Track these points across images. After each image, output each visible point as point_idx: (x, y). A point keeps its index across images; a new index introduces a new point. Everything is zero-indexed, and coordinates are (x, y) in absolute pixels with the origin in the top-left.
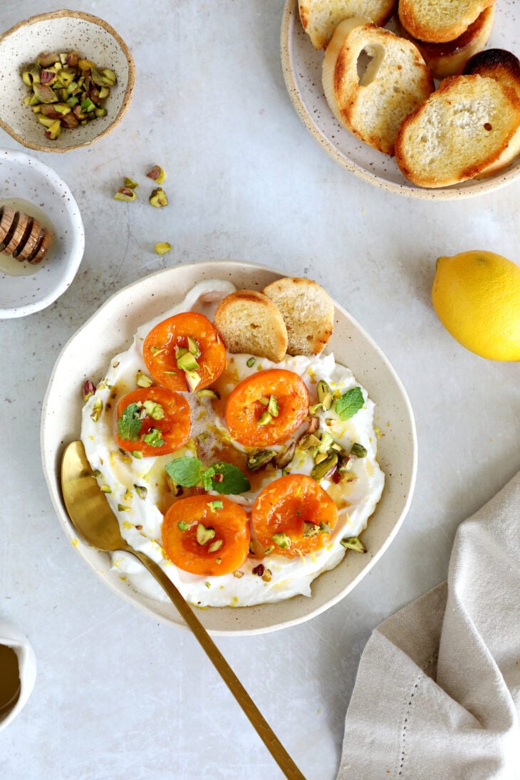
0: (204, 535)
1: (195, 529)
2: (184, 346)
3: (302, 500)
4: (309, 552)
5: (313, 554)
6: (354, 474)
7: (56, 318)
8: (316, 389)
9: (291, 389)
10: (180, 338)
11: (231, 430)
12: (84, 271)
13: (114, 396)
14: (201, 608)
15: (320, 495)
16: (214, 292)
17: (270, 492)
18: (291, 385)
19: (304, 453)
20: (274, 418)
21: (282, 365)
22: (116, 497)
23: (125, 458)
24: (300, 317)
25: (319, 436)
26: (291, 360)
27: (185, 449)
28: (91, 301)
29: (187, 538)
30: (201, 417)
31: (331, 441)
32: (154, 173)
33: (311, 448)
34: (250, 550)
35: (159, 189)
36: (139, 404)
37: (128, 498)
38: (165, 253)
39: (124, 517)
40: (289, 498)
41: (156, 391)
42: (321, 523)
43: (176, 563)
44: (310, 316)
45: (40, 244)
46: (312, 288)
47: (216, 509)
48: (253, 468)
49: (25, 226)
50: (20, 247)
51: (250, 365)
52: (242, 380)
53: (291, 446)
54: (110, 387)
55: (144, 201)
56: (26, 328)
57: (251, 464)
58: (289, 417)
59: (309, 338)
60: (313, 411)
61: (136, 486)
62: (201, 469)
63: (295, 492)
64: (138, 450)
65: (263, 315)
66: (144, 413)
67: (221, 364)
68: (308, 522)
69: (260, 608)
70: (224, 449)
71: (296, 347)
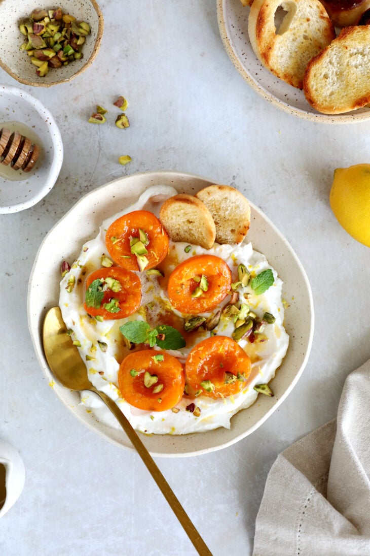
0: (149, 380)
1: (142, 375)
2: (136, 236)
3: (224, 356)
4: (229, 395)
5: (232, 397)
6: (265, 336)
7: (44, 213)
8: (237, 271)
9: (217, 271)
10: (133, 230)
11: (171, 301)
12: (65, 177)
13: (84, 272)
14: (147, 435)
15: (237, 352)
16: (160, 195)
17: (199, 349)
18: (217, 268)
19: (227, 319)
20: (204, 292)
21: (211, 252)
22: (85, 349)
23: (91, 320)
24: (225, 215)
25: (239, 306)
26: (219, 248)
27: (137, 314)
28: (70, 200)
29: (137, 382)
30: (150, 290)
31: (248, 310)
32: (119, 102)
33: (232, 316)
34: (185, 392)
35: (123, 115)
36: (102, 280)
37: (93, 351)
38: (127, 164)
39: (90, 365)
40: (214, 354)
41: (116, 270)
42: (238, 373)
43: (129, 400)
44: (233, 215)
45: (30, 156)
46: (233, 193)
47: (158, 361)
48: (188, 330)
49: (18, 143)
50: (15, 160)
51: (187, 251)
52: (181, 263)
53: (217, 314)
54: (81, 266)
55: (112, 123)
56: (22, 220)
57: (187, 327)
58: (216, 291)
59: (233, 231)
60: (234, 287)
61: (99, 342)
62: (148, 330)
63: (218, 350)
64: (100, 315)
65: (196, 213)
66: (105, 287)
67: (164, 251)
68: (229, 373)
69: (192, 436)
70: (167, 315)
71: (223, 237)
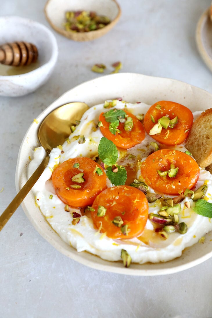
0: (79, 178)
2: (171, 118)
6: (168, 236)
9: (189, 171)
10: (173, 114)
17: (125, 188)
19: (159, 204)
22: (72, 135)
23: (95, 128)
26: (205, 170)
29: (71, 172)
30: (141, 150)
31: (177, 212)
36: (127, 116)
37: (75, 138)
47: (97, 172)
54: (126, 106)
58: (174, 182)
60: (187, 192)
64: (102, 123)
66: (124, 120)
70: (132, 169)
